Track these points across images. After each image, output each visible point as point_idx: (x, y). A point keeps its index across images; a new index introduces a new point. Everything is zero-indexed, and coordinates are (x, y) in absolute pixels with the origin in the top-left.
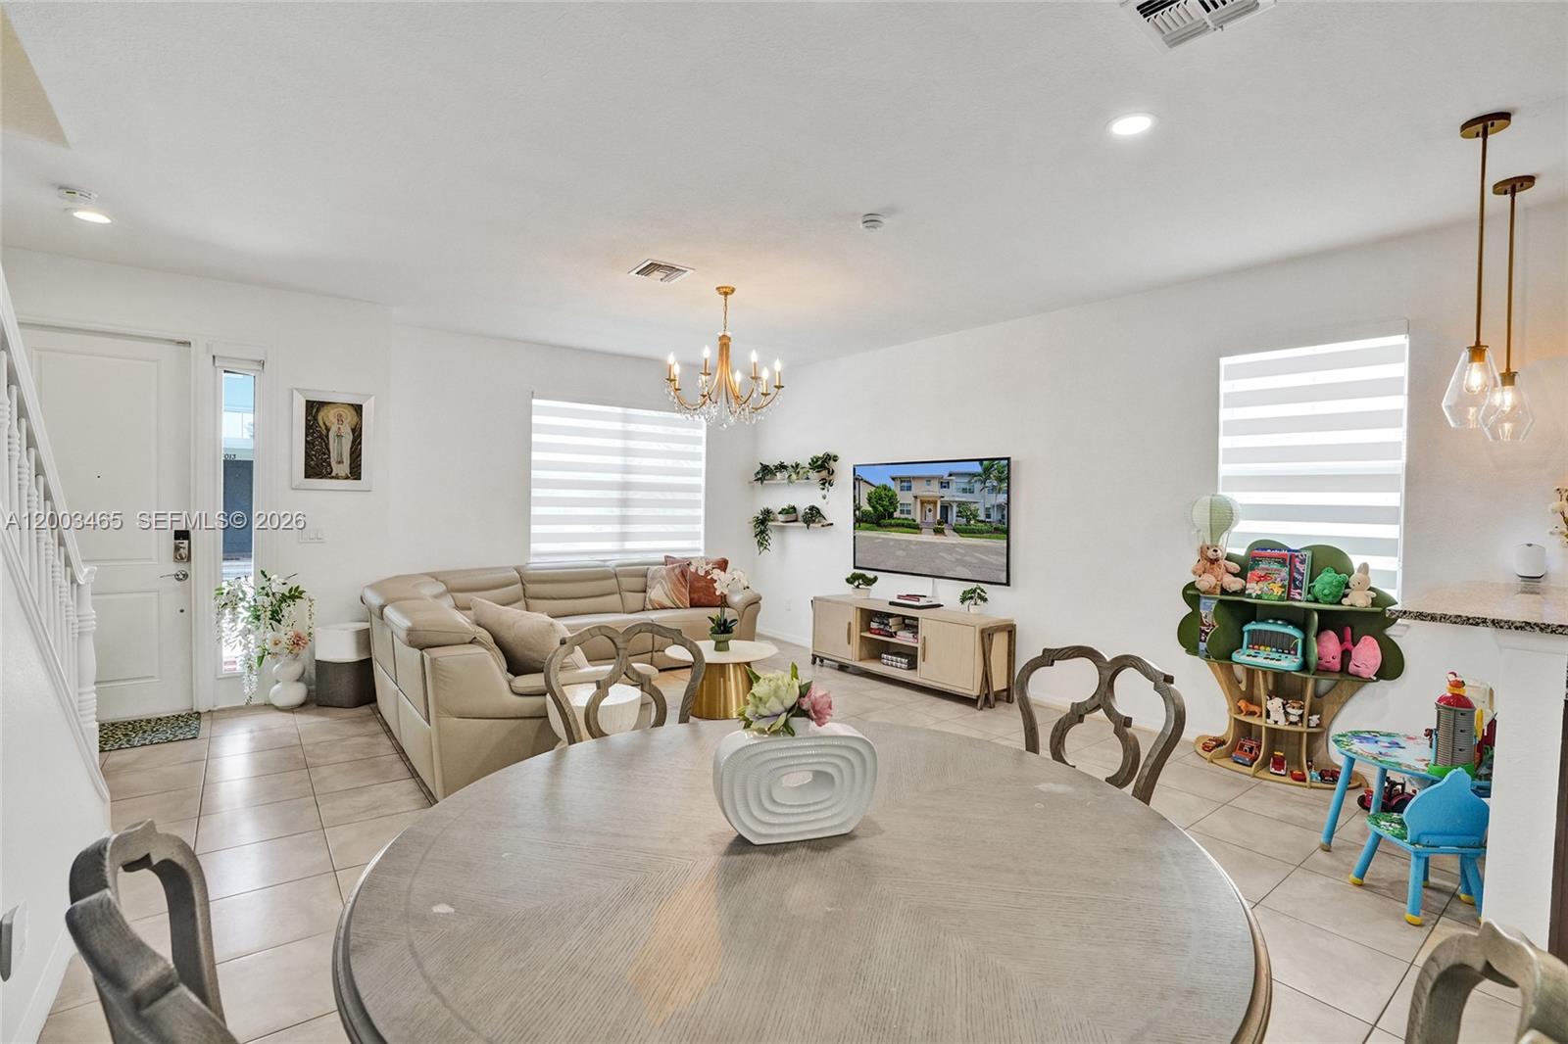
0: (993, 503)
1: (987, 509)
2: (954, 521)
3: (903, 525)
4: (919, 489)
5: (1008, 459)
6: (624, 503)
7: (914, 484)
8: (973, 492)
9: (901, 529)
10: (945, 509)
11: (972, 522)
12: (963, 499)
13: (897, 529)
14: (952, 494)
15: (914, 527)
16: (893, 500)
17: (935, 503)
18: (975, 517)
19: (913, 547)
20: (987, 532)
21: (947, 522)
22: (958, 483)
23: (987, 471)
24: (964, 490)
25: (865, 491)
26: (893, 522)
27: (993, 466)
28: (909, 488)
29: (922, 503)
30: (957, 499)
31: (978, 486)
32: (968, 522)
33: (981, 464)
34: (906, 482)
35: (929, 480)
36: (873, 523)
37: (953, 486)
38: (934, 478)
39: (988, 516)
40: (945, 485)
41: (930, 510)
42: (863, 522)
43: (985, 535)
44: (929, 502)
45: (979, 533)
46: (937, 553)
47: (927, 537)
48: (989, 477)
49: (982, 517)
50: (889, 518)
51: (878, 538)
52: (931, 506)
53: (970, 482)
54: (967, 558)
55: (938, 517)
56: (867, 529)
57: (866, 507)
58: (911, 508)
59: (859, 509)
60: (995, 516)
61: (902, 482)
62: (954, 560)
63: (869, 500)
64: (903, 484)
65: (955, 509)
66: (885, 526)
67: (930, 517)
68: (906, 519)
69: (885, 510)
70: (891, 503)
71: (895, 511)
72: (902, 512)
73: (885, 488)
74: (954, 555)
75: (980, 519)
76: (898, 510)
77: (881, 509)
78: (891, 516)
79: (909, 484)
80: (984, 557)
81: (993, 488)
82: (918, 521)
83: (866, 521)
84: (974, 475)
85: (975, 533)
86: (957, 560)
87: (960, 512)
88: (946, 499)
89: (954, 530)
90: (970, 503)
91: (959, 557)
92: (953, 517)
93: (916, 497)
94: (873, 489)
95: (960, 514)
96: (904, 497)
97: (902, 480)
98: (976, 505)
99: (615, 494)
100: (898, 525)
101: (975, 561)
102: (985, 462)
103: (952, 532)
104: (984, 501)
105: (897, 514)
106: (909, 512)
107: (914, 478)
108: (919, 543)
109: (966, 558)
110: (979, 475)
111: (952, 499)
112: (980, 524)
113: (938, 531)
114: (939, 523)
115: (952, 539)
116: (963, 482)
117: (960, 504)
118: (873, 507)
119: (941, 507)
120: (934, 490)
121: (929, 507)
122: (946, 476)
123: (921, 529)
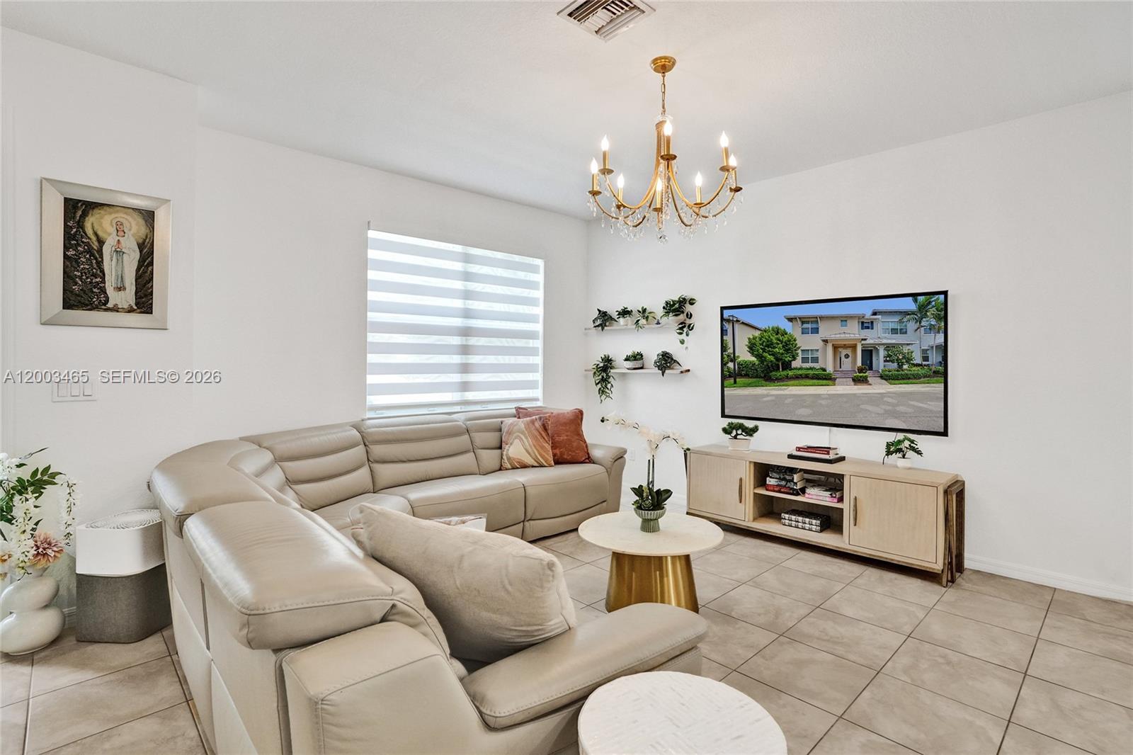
0: (932, 343)
1: (924, 351)
2: (881, 367)
3: (807, 377)
4: (829, 331)
5: (945, 293)
6: (465, 350)
7: (822, 326)
8: (906, 333)
9: (802, 382)
10: (868, 353)
11: (905, 367)
12: (894, 341)
13: (796, 382)
14: (879, 336)
15: (824, 378)
16: (790, 347)
17: (854, 347)
18: (909, 360)
19: (823, 402)
20: (925, 376)
21: (871, 368)
22: (882, 324)
23: (923, 309)
24: (894, 331)
25: (742, 338)
26: (791, 373)
27: (930, 303)
28: (816, 331)
29: (835, 348)
30: (885, 341)
31: (911, 326)
32: (900, 366)
33: (916, 301)
34: (811, 324)
35: (844, 319)
36: (757, 377)
37: (879, 327)
38: (852, 317)
39: (926, 359)
40: (866, 325)
41: (847, 356)
42: (741, 376)
43: (922, 379)
44: (845, 347)
45: (915, 378)
46: (859, 405)
47: (844, 388)
48: (926, 316)
49: (918, 360)
50: (783, 370)
51: (768, 395)
52: (849, 352)
53: (901, 322)
54: (902, 409)
55: (859, 363)
56: (749, 385)
57: (745, 356)
58: (819, 355)
59: (733, 360)
60: (935, 358)
61: (803, 323)
62: (882, 412)
63: (752, 348)
64: (805, 326)
65: (882, 353)
66: (779, 380)
67: (847, 365)
68: (811, 369)
69: (777, 359)
70: (787, 351)
71: (794, 359)
72: (805, 360)
73: (777, 331)
74: (883, 407)
75: (915, 362)
76: (799, 359)
77: (772, 358)
78: (787, 366)
79: (814, 326)
80: (921, 405)
81: (931, 328)
82: (830, 369)
83: (747, 376)
84: (906, 313)
85: (909, 378)
86: (886, 411)
87: (889, 356)
88: (867, 342)
89: (882, 377)
90: (902, 345)
91: (890, 408)
92: (879, 362)
93: (826, 341)
94: (757, 333)
95: (888, 359)
96: (806, 342)
97: (804, 320)
98: (908, 347)
99: (456, 341)
100: (797, 377)
101: (910, 410)
102: (921, 299)
103: (879, 380)
104: (918, 342)
105: (794, 364)
106: (815, 360)
107: (821, 318)
108: (831, 396)
109: (898, 409)
110: (913, 313)
111: (877, 341)
112: (914, 368)
113: (857, 381)
114: (860, 370)
115: (877, 387)
116: (893, 322)
117: (888, 347)
118: (759, 356)
119: (862, 350)
120: (853, 332)
121: (844, 352)
122: (868, 315)
123: (835, 379)
